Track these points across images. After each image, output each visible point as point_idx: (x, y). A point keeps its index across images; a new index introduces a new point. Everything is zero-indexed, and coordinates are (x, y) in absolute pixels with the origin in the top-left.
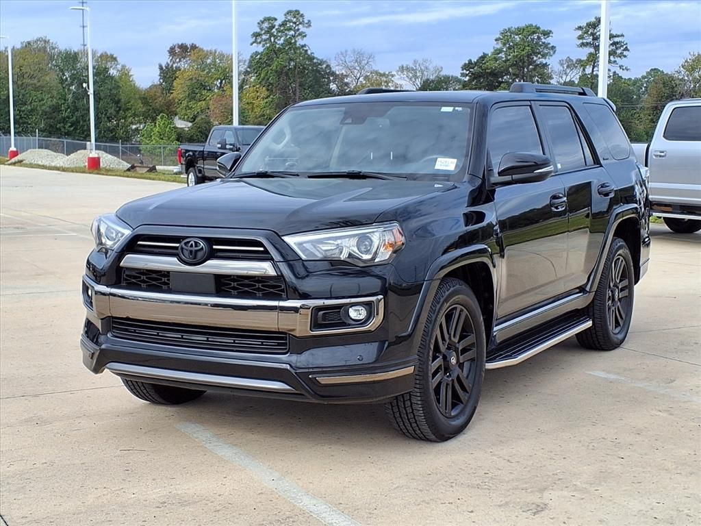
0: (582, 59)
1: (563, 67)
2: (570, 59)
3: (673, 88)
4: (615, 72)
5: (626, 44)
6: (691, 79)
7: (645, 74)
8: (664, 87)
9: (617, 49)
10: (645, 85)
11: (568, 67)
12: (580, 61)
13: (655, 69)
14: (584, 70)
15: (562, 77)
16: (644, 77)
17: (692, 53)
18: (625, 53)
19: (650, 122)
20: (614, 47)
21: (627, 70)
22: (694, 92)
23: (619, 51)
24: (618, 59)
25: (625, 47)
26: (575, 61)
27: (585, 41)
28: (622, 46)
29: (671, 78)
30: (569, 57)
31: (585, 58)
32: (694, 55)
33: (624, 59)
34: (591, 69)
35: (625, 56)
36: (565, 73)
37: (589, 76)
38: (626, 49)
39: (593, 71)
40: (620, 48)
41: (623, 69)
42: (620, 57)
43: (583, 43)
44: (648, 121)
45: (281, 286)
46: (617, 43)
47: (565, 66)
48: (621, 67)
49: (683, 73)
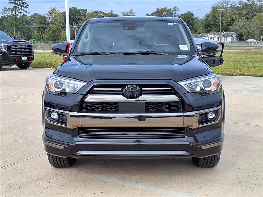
0: (11, 8)
1: (3, 11)
2: (5, 8)
3: (45, 20)
4: (24, 14)
5: (27, 3)
6: (51, 17)
7: (32, 15)
8: (42, 20)
9: (24, 5)
10: (33, 19)
11: (5, 11)
12: (10, 9)
13: (36, 13)
14: (12, 12)
15: (3, 15)
16: (32, 16)
17: (51, 8)
18: (27, 6)
19: (38, 33)
20: (23, 4)
21: (29, 13)
22: (53, 22)
23: (25, 6)
24: (25, 9)
25: (27, 4)
26: (7, 8)
27: (11, 1)
28: (26, 4)
29: (44, 17)
30: (5, 7)
31: (12, 8)
32: (52, 9)
33: (27, 9)
34: (15, 12)
35: (27, 8)
36: (4, 13)
37: (14, 15)
38: (27, 5)
39: (16, 13)
40: (25, 4)
41: (27, 13)
42: (26, 8)
43: (11, 2)
44: (37, 32)
45: (179, 106)
46: (24, 2)
47: (4, 10)
48: (26, 12)
49: (48, 15)
